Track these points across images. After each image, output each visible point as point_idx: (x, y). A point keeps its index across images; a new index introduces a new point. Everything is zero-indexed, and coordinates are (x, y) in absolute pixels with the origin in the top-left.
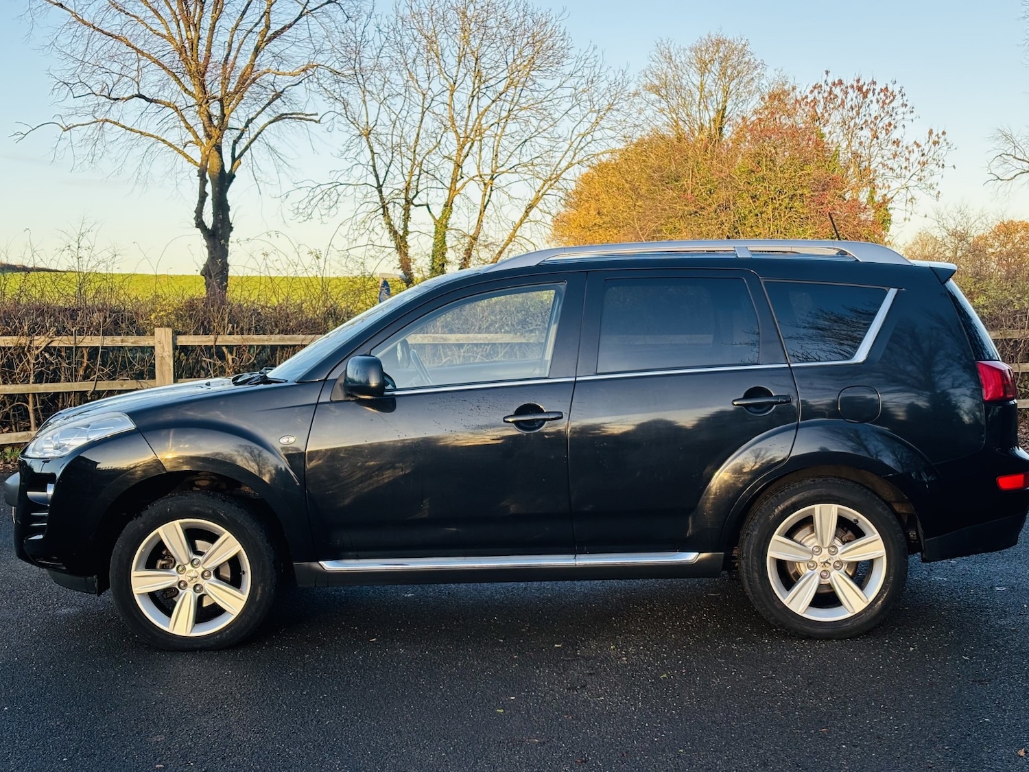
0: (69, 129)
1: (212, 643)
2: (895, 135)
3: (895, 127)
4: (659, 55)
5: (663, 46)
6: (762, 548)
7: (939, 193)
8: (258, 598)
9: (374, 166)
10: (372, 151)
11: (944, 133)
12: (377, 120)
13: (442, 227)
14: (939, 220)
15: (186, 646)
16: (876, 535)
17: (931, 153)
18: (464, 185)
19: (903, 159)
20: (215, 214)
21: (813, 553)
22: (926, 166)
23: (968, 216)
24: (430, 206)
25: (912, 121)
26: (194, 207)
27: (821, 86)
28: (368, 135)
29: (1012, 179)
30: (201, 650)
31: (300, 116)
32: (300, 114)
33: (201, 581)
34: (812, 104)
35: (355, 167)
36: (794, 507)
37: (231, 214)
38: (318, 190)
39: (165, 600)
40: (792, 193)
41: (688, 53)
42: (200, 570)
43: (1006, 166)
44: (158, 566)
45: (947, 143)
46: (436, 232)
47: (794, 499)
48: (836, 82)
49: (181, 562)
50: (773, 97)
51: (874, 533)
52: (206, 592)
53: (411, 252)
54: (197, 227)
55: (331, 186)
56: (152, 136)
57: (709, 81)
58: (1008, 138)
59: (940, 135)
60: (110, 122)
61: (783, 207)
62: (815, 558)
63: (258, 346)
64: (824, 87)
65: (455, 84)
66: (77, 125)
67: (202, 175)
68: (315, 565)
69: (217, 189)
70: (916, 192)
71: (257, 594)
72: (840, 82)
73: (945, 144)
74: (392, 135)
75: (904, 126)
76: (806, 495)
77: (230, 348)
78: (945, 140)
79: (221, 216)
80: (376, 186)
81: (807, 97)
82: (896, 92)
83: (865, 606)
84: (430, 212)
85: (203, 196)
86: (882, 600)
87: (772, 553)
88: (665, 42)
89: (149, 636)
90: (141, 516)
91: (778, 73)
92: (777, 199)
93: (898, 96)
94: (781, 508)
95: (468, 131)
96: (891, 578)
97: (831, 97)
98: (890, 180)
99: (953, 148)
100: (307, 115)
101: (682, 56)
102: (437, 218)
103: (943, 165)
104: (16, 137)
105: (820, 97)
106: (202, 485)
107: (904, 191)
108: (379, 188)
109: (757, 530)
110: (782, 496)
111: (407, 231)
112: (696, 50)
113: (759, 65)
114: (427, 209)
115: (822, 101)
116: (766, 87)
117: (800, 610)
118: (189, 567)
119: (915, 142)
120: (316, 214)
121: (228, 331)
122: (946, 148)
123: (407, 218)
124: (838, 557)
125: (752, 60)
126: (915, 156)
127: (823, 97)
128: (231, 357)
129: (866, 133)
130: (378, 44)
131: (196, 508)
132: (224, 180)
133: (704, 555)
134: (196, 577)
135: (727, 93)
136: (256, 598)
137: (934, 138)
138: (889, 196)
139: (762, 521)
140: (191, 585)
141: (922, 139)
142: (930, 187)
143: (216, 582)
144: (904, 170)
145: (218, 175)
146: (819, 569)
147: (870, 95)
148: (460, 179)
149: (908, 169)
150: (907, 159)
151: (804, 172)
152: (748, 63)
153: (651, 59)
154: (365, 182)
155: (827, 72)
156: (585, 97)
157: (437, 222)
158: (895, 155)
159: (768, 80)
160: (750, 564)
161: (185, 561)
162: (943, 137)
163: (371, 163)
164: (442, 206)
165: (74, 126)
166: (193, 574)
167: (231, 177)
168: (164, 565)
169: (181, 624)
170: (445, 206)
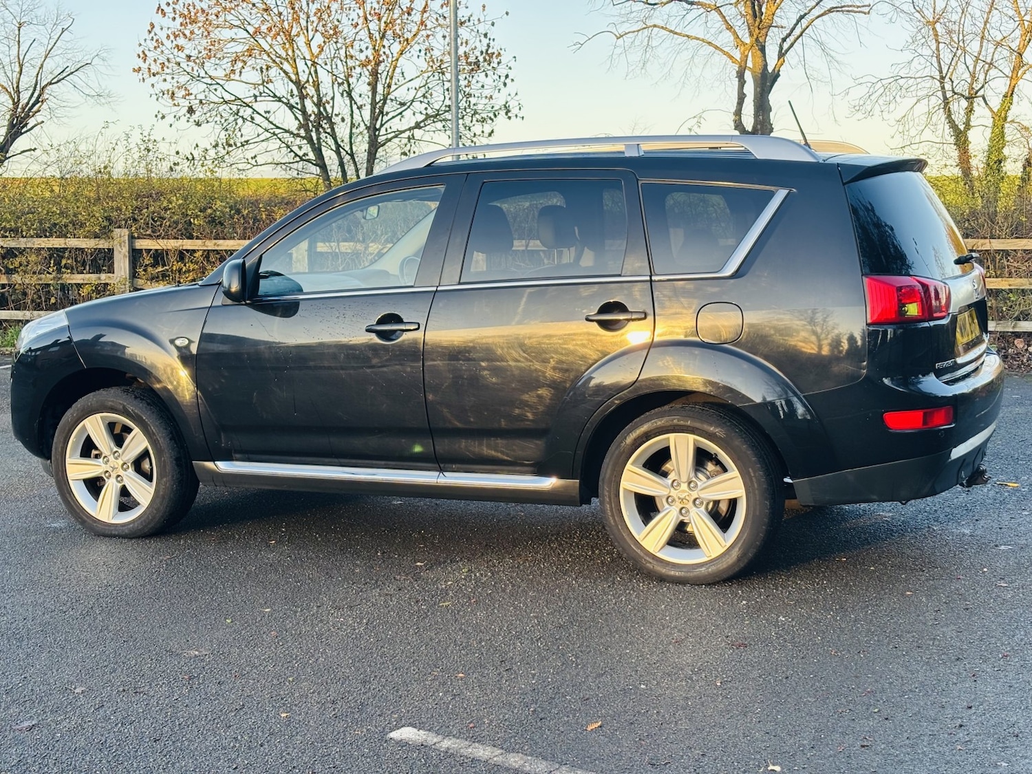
0: (622, 36)
9: (938, 57)
10: (936, 40)
13: (1000, 120)
16: (737, 474)
18: (1024, 73)
20: (756, 115)
26: (733, 109)
31: (850, 9)
32: (851, 6)
33: (121, 472)
36: (647, 436)
37: (772, 114)
38: (879, 84)
42: (120, 462)
46: (993, 126)
51: (735, 471)
54: (735, 129)
55: (892, 79)
56: (698, 39)
60: (658, 27)
66: (629, 33)
67: (741, 76)
69: (758, 89)
79: (761, 117)
80: (938, 78)
84: (988, 104)
85: (741, 98)
87: (626, 483)
100: (858, 7)
102: (995, 110)
104: (574, 47)
108: (942, 80)
111: (969, 125)
114: (984, 100)
117: (654, 548)
120: (877, 109)
123: (970, 111)
132: (767, 81)
133: (562, 481)
140: (114, 475)
145: (760, 75)
154: (927, 75)
157: (995, 116)
163: (935, 54)
164: (1001, 96)
165: (626, 34)
167: (776, 76)
170: (1005, 96)
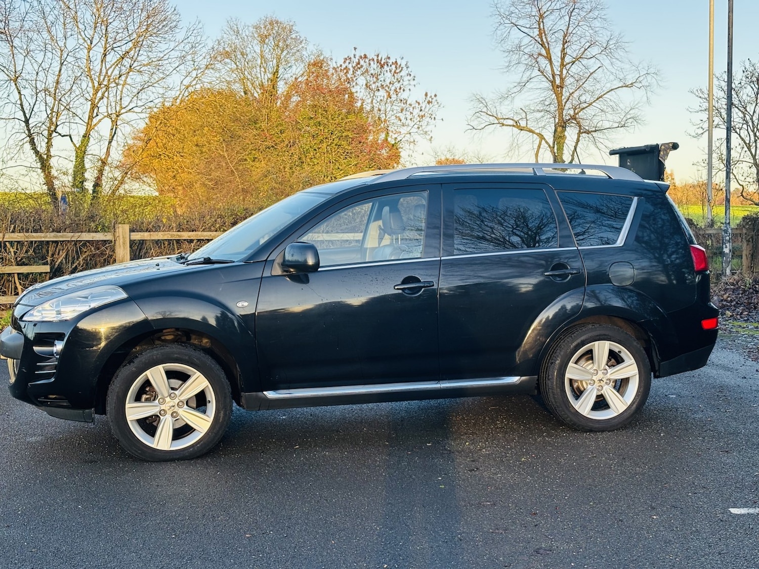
1: (187, 454)
2: (403, 95)
3: (404, 90)
4: (229, 30)
5: (232, 23)
6: (562, 371)
7: (432, 137)
8: (221, 419)
9: (21, 105)
10: (19, 93)
11: (435, 96)
12: (22, 69)
13: (81, 153)
14: (436, 156)
15: (168, 457)
16: (632, 361)
17: (427, 110)
18: (100, 121)
19: (409, 113)
21: (592, 374)
22: (424, 118)
23: (455, 154)
24: (72, 137)
25: (415, 85)
27: (350, 58)
28: (16, 80)
29: (483, 128)
30: (178, 459)
33: (176, 409)
34: (345, 71)
35: (6, 105)
36: (583, 344)
39: (150, 425)
40: (339, 134)
41: (251, 29)
42: (177, 401)
43: (479, 119)
44: (143, 399)
45: (438, 103)
46: (77, 157)
47: (583, 338)
48: (363, 56)
49: (163, 395)
50: (315, 64)
51: (631, 360)
52: (181, 417)
53: (54, 172)
57: (267, 49)
58: (481, 100)
59: (433, 97)
61: (333, 145)
62: (594, 378)
63: (36, 242)
64: (353, 59)
65: (91, 43)
68: (260, 394)
70: (416, 137)
71: (220, 417)
72: (365, 57)
73: (436, 103)
74: (36, 80)
75: (410, 90)
76: (590, 335)
77: (11, 243)
78: (437, 101)
80: (24, 120)
81: (341, 66)
82: (403, 65)
83: (625, 408)
84: (72, 141)
86: (636, 403)
87: (568, 375)
88: (234, 20)
89: (139, 452)
90: (134, 362)
91: (316, 47)
92: (330, 139)
93: (405, 68)
94: (574, 344)
95: (102, 78)
96: (642, 389)
97: (358, 66)
98: (399, 127)
99: (442, 106)
101: (247, 31)
102: (78, 146)
103: (435, 118)
105: (350, 66)
106: (168, 339)
107: (408, 135)
108: (27, 121)
109: (559, 360)
110: (574, 336)
111: (50, 155)
112: (257, 27)
113: (303, 40)
114: (69, 139)
115: (352, 69)
116: (306, 57)
117: (585, 413)
118: (168, 399)
119: (416, 101)
121: (11, 231)
122: (437, 106)
123: (50, 146)
124: (608, 376)
125: (298, 37)
126: (416, 112)
127: (352, 67)
128: (13, 250)
129: (382, 93)
130: (23, 10)
131: (176, 355)
133: (523, 378)
134: (174, 406)
135: (279, 59)
136: (220, 419)
137: (429, 98)
138: (399, 139)
139: (562, 353)
140: (169, 413)
141: (421, 98)
142: (425, 134)
143: (189, 409)
144: (409, 121)
146: (597, 384)
147: (386, 66)
148: (96, 116)
149: (412, 120)
150: (411, 113)
151: (349, 120)
152: (296, 39)
153: (223, 32)
154: (13, 117)
155: (355, 49)
156: (189, 57)
157: (77, 149)
158: (402, 110)
159: (309, 52)
160: (555, 383)
161: (166, 395)
162: (435, 98)
163: (19, 102)
164: (82, 137)
166: (171, 404)
168: (148, 398)
169: (163, 441)
170: (83, 136)
